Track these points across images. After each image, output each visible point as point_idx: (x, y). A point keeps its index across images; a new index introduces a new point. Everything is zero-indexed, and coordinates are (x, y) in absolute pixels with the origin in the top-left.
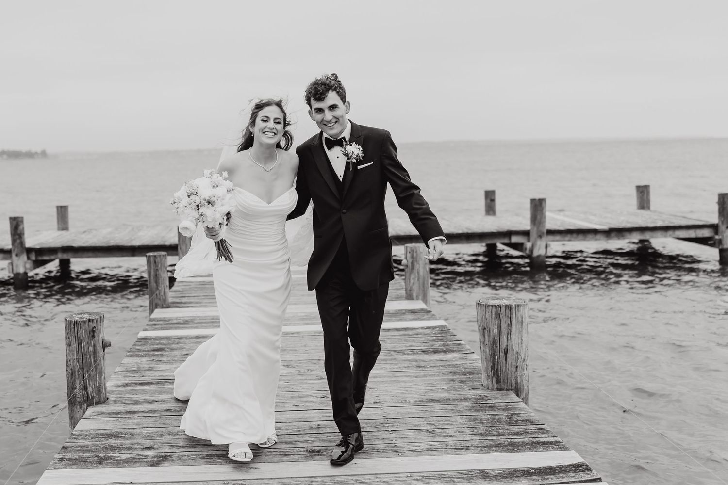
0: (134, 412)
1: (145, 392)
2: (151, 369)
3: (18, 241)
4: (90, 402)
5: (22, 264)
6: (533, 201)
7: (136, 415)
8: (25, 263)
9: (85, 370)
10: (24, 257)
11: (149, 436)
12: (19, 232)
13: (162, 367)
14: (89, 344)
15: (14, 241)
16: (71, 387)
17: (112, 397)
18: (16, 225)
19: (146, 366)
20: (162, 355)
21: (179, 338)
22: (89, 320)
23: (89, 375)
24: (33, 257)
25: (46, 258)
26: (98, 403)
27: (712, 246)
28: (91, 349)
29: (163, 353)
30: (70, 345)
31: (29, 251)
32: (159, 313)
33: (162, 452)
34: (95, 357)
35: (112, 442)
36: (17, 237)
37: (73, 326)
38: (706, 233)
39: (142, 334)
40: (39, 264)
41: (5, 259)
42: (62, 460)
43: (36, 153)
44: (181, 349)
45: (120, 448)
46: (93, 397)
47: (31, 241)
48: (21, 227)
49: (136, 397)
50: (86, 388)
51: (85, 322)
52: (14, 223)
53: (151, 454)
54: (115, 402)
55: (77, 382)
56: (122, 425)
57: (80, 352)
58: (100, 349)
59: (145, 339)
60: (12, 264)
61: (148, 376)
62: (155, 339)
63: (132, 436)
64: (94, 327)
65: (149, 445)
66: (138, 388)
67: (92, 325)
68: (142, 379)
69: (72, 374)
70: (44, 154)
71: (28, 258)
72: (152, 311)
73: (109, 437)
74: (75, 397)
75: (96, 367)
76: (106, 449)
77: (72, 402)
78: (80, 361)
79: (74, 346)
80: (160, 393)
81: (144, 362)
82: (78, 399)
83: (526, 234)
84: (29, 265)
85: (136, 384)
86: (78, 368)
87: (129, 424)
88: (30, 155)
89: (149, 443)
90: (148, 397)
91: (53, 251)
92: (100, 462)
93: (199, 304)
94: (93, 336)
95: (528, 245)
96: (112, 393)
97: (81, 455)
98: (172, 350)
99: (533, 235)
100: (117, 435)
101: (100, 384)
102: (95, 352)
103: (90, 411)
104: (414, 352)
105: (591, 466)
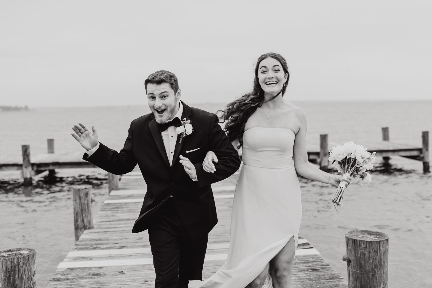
0: (107, 232)
1: (111, 224)
2: (113, 216)
3: (27, 159)
4: (85, 228)
5: (29, 172)
6: (321, 136)
7: (108, 233)
8: (31, 172)
9: (83, 212)
10: (30, 168)
11: (116, 240)
12: (27, 153)
13: (118, 215)
14: (85, 200)
15: (24, 159)
16: (76, 221)
17: (95, 226)
18: (25, 150)
19: (111, 215)
20: (118, 210)
21: (126, 203)
22: (85, 188)
23: (85, 215)
24: (35, 168)
25: (43, 169)
26: (89, 228)
27: (419, 160)
28: (86, 202)
29: (118, 209)
30: (76, 200)
31: (33, 165)
32: (113, 193)
33: (122, 245)
34: (88, 206)
35: (99, 242)
36: (26, 157)
37: (77, 191)
38: (415, 153)
39: (106, 202)
40: (38, 172)
41: (18, 169)
42: (76, 248)
43: (21, 108)
44: (128, 207)
45: (103, 244)
46: (87, 226)
47: (34, 159)
48: (28, 151)
49: (107, 226)
50: (83, 221)
51: (83, 189)
52: (24, 148)
53: (117, 245)
54: (97, 228)
55: (79, 218)
56: (102, 236)
57: (81, 204)
58: (90, 203)
59: (109, 204)
60: (23, 172)
61: (112, 218)
62: (114, 204)
63: (108, 240)
64: (88, 192)
65: (116, 243)
66: (108, 223)
67: (87, 191)
68: (109, 220)
69: (76, 214)
70: (26, 108)
71: (33, 169)
72: (110, 192)
73: (97, 240)
74: (78, 225)
75: (88, 211)
76: (96, 244)
77: (77, 228)
78: (81, 208)
79: (78, 201)
80: (119, 224)
81: (110, 213)
82: (79, 227)
83: (317, 154)
84: (33, 173)
85: (106, 221)
86: (80, 211)
87: (106, 236)
88: (17, 109)
89: (116, 242)
90: (113, 226)
91: (47, 165)
92: (95, 248)
93: (134, 188)
94: (87, 196)
95: (319, 160)
96: (95, 225)
97: (85, 246)
98: (123, 208)
99: (322, 154)
100: (100, 240)
101: (90, 219)
102: (88, 204)
103: (86, 232)
105: (310, 243)
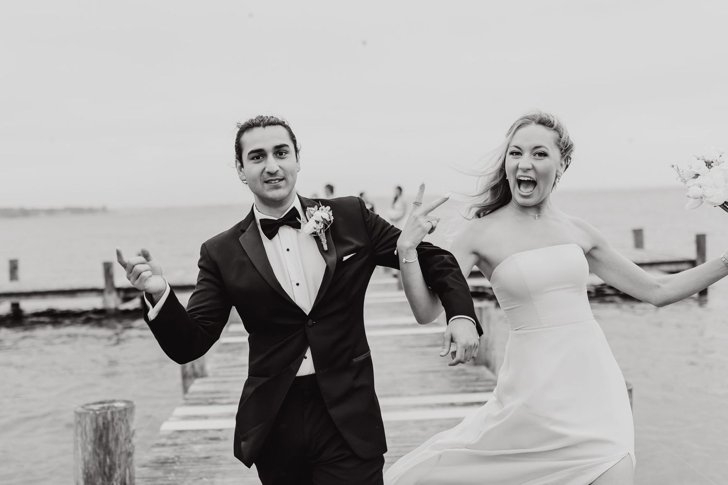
0: (226, 382)
1: (232, 371)
2: (234, 360)
3: (110, 282)
4: (196, 376)
8: (115, 300)
10: (114, 295)
12: (110, 274)
13: (241, 358)
15: (106, 282)
18: (108, 269)
24: (122, 294)
25: (131, 295)
26: (202, 377)
29: (241, 351)
31: (119, 290)
36: (108, 278)
41: (98, 296)
42: (185, 404)
45: (222, 398)
48: (111, 271)
49: (227, 374)
52: (106, 267)
54: (213, 377)
60: (104, 300)
63: (228, 392)
70: (104, 210)
71: (118, 295)
76: (212, 398)
85: (226, 367)
88: (91, 211)
90: (234, 374)
96: (210, 372)
103: (197, 381)
104: (421, 347)
